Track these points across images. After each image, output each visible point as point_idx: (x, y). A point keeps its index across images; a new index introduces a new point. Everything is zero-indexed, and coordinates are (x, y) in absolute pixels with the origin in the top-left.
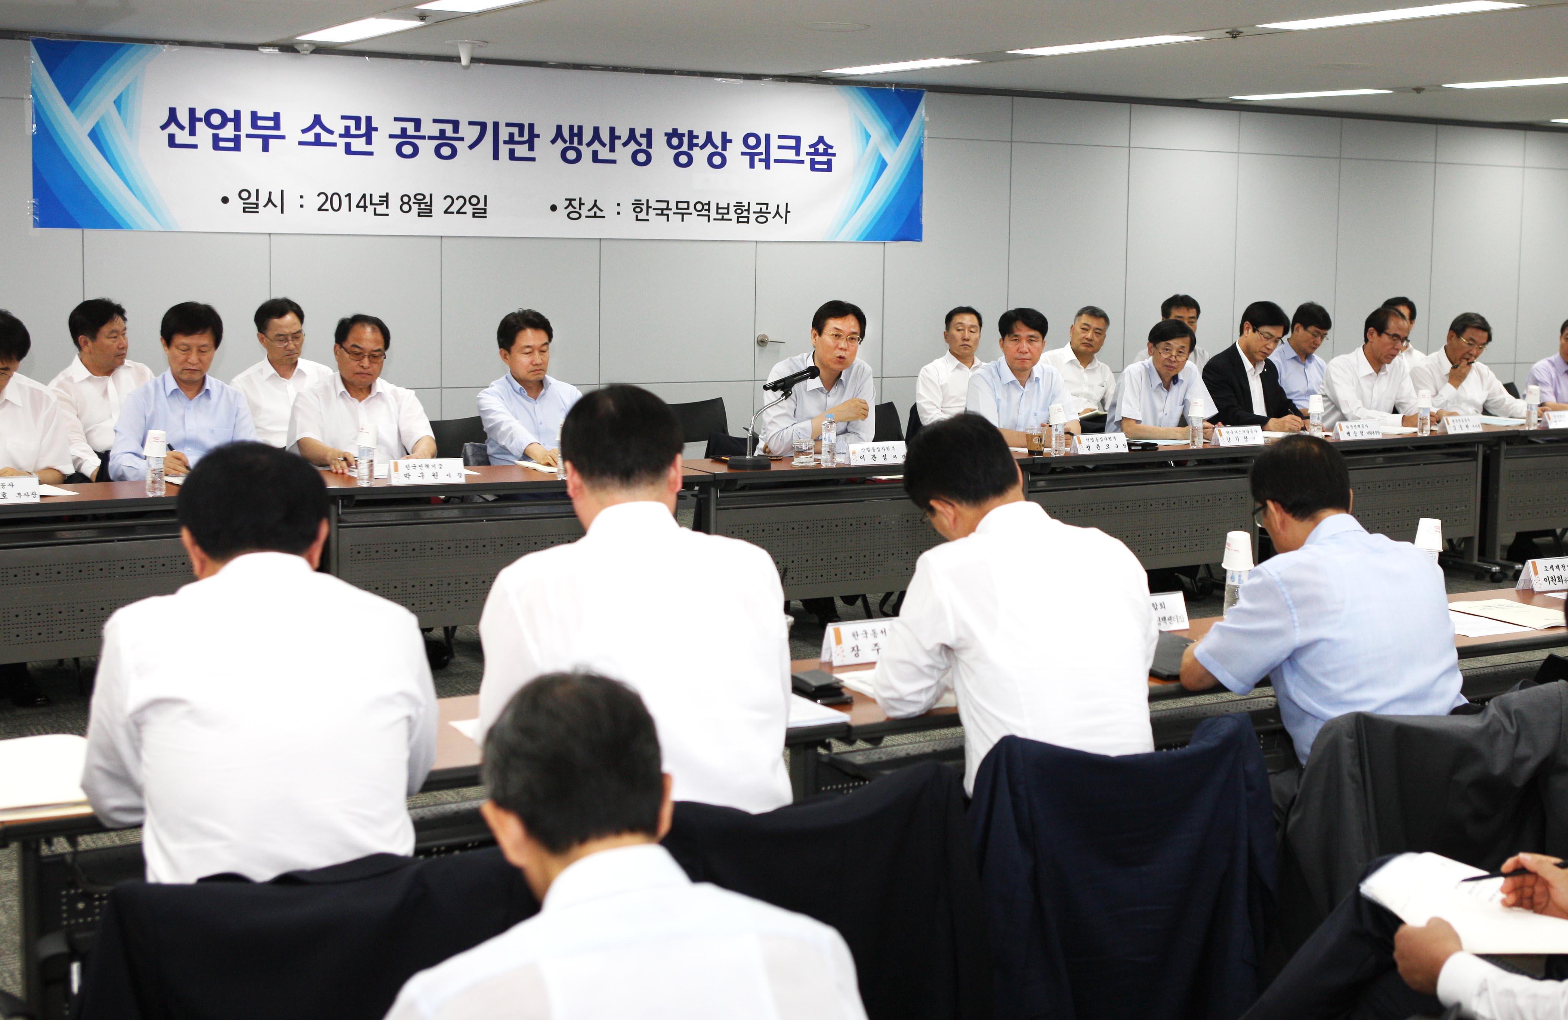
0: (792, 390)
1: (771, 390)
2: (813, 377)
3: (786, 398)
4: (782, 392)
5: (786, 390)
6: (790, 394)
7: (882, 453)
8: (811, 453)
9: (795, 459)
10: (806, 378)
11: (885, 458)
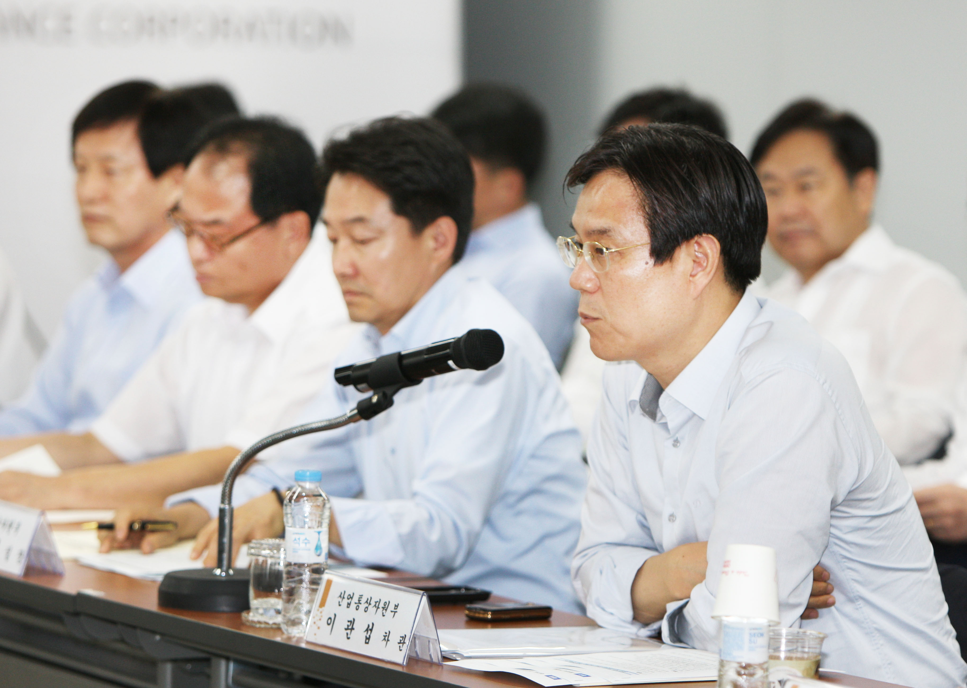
11: (368, 636)
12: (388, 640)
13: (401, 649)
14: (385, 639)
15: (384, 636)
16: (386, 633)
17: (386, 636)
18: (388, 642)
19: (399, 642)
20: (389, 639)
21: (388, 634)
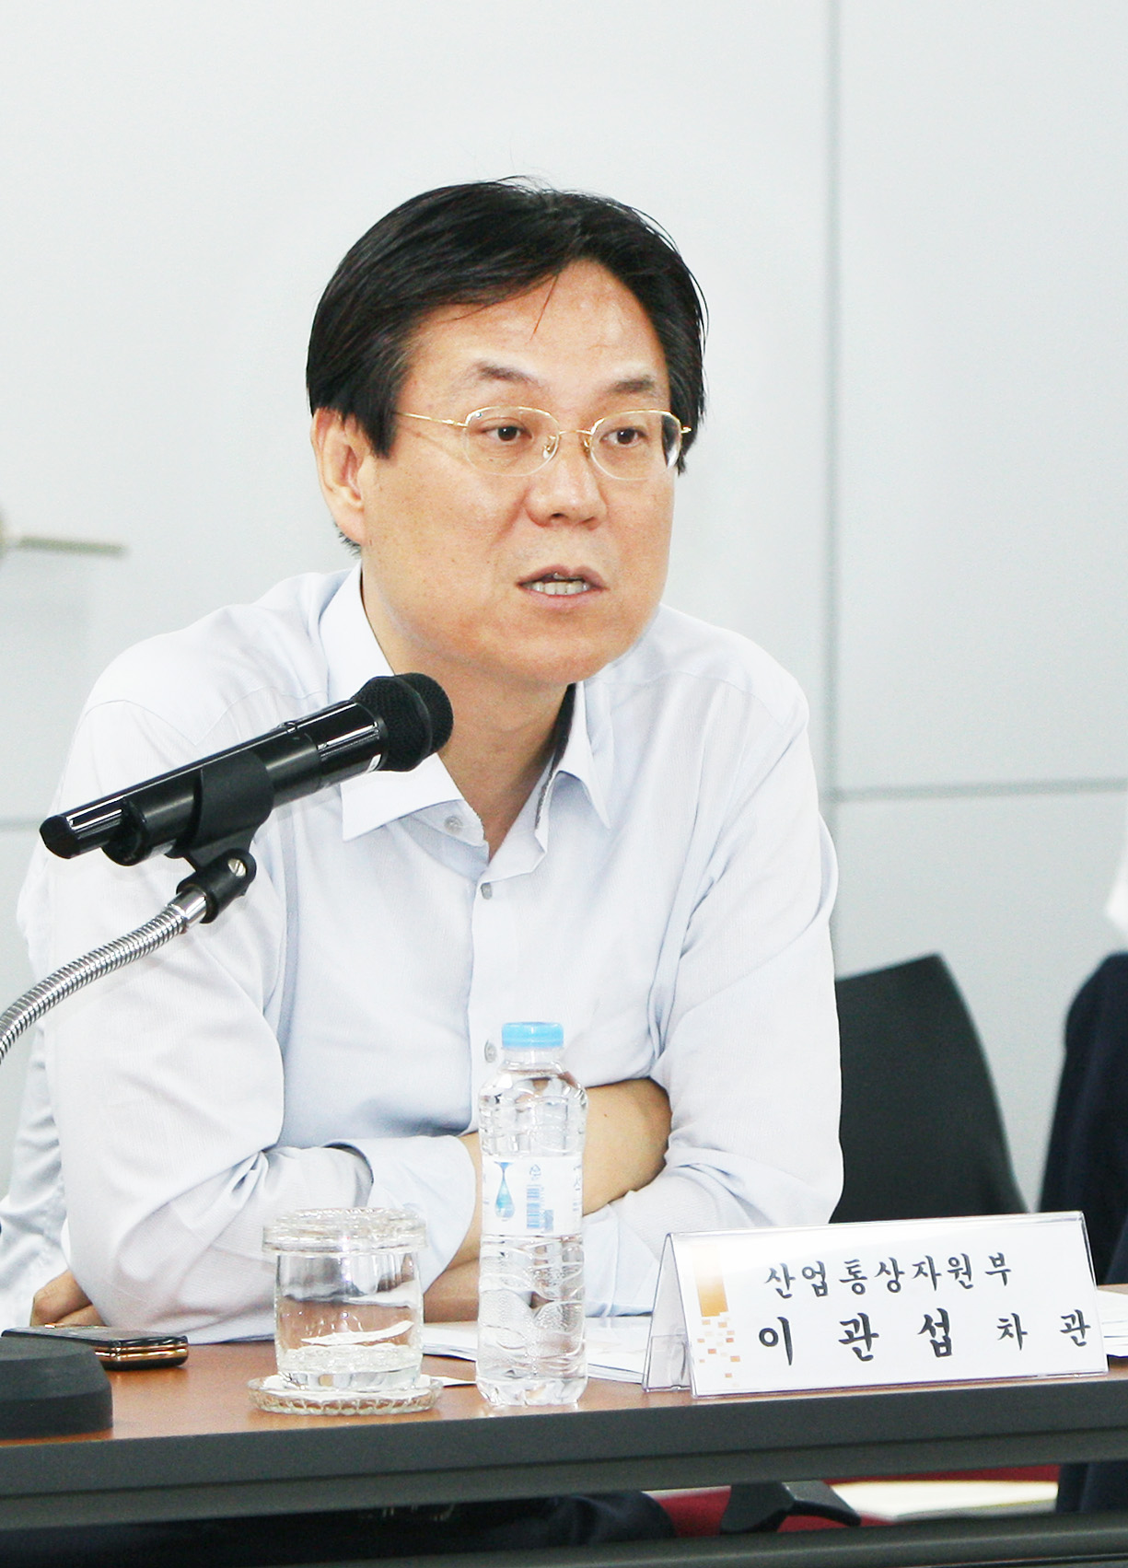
0: (255, 850)
1: (97, 856)
2: (402, 756)
3: (210, 914)
4: (184, 869)
5: (208, 853)
6: (240, 886)
7: (920, 1298)
8: (403, 1312)
9: (286, 1357)
10: (350, 761)
12: (1020, 1333)
14: (1008, 1332)
19: (1066, 1329)
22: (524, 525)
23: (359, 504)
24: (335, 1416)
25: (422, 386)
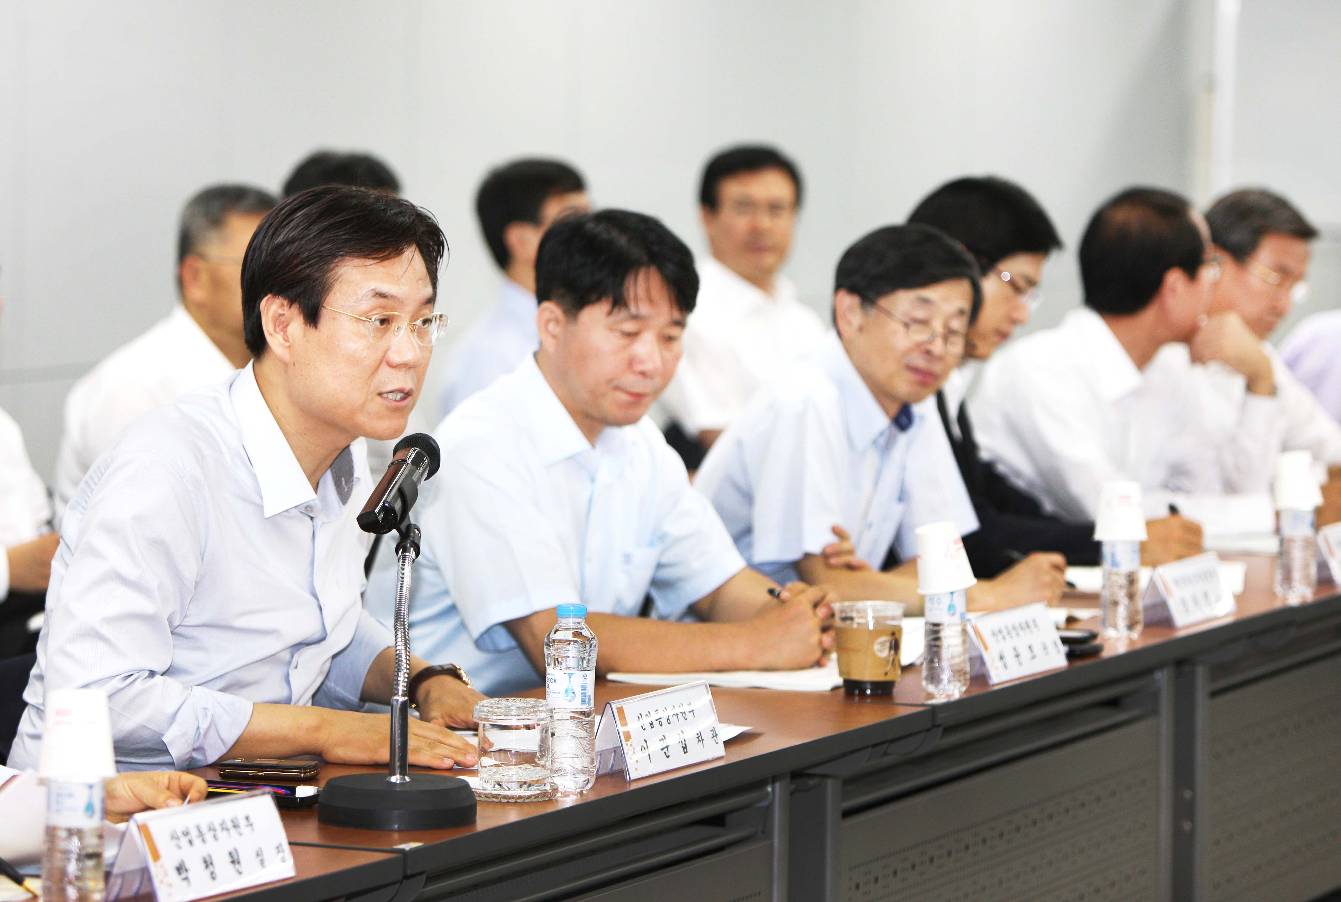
11: (684, 746)
12: (703, 740)
13: (717, 742)
14: (699, 740)
15: (697, 738)
16: (697, 734)
17: (699, 736)
18: (703, 741)
19: (712, 736)
20: (703, 738)
21: (699, 735)
22: (385, 369)
23: (288, 344)
24: (497, 803)
25: (338, 295)
